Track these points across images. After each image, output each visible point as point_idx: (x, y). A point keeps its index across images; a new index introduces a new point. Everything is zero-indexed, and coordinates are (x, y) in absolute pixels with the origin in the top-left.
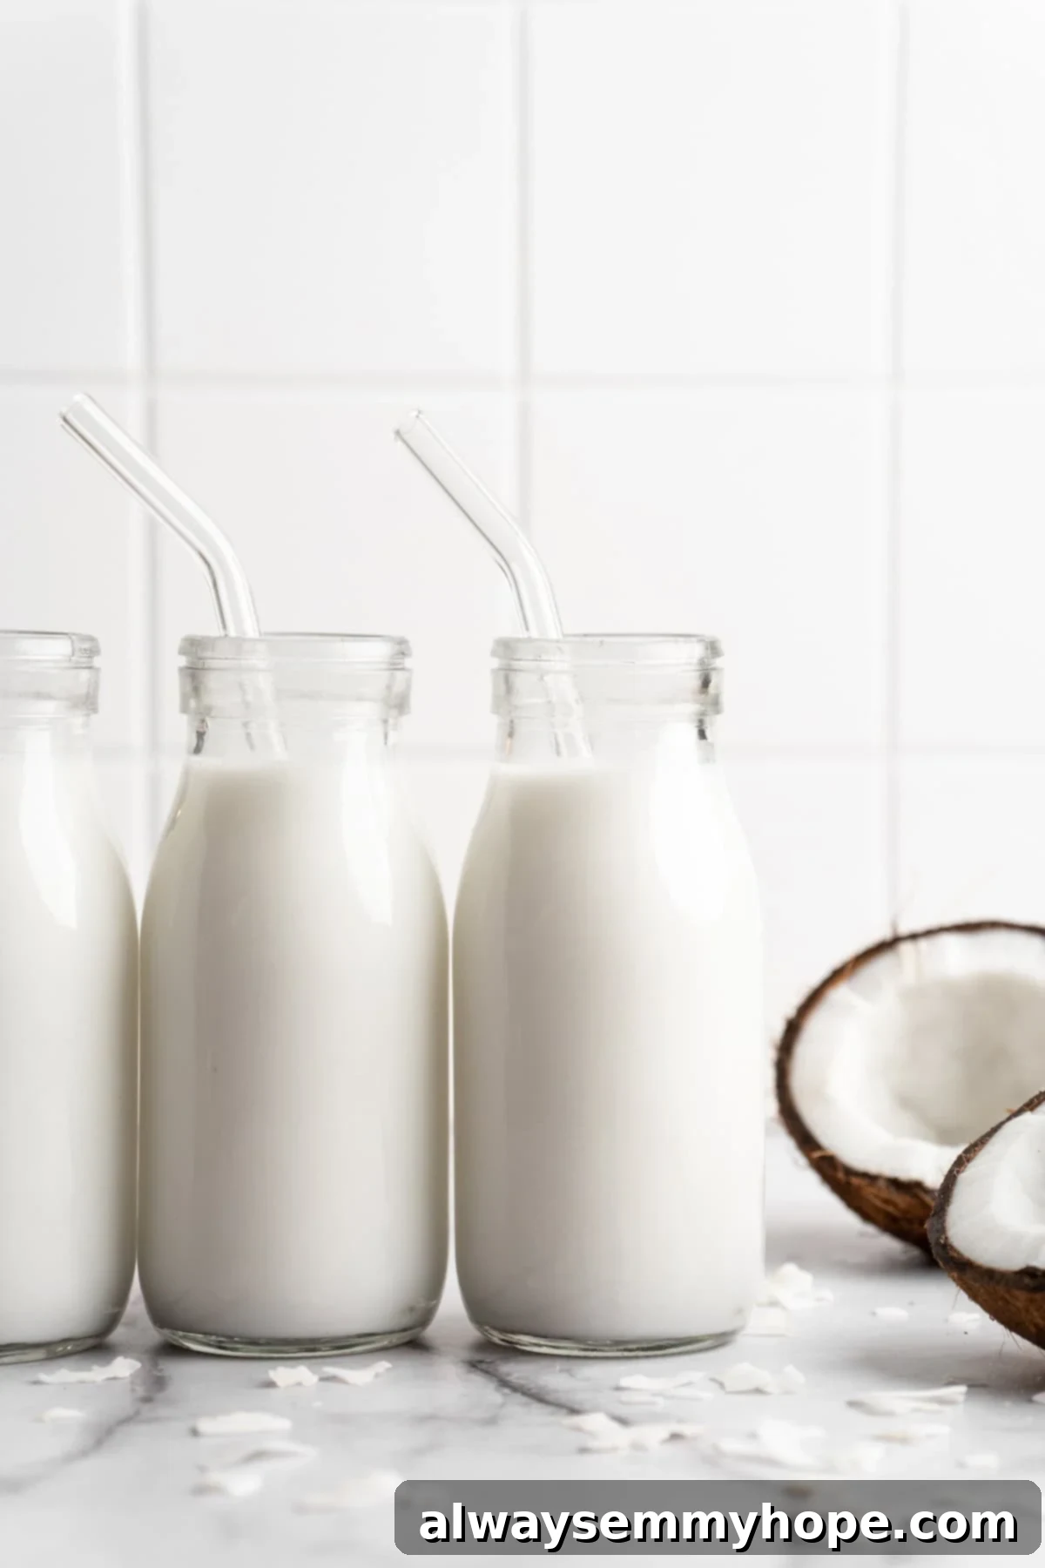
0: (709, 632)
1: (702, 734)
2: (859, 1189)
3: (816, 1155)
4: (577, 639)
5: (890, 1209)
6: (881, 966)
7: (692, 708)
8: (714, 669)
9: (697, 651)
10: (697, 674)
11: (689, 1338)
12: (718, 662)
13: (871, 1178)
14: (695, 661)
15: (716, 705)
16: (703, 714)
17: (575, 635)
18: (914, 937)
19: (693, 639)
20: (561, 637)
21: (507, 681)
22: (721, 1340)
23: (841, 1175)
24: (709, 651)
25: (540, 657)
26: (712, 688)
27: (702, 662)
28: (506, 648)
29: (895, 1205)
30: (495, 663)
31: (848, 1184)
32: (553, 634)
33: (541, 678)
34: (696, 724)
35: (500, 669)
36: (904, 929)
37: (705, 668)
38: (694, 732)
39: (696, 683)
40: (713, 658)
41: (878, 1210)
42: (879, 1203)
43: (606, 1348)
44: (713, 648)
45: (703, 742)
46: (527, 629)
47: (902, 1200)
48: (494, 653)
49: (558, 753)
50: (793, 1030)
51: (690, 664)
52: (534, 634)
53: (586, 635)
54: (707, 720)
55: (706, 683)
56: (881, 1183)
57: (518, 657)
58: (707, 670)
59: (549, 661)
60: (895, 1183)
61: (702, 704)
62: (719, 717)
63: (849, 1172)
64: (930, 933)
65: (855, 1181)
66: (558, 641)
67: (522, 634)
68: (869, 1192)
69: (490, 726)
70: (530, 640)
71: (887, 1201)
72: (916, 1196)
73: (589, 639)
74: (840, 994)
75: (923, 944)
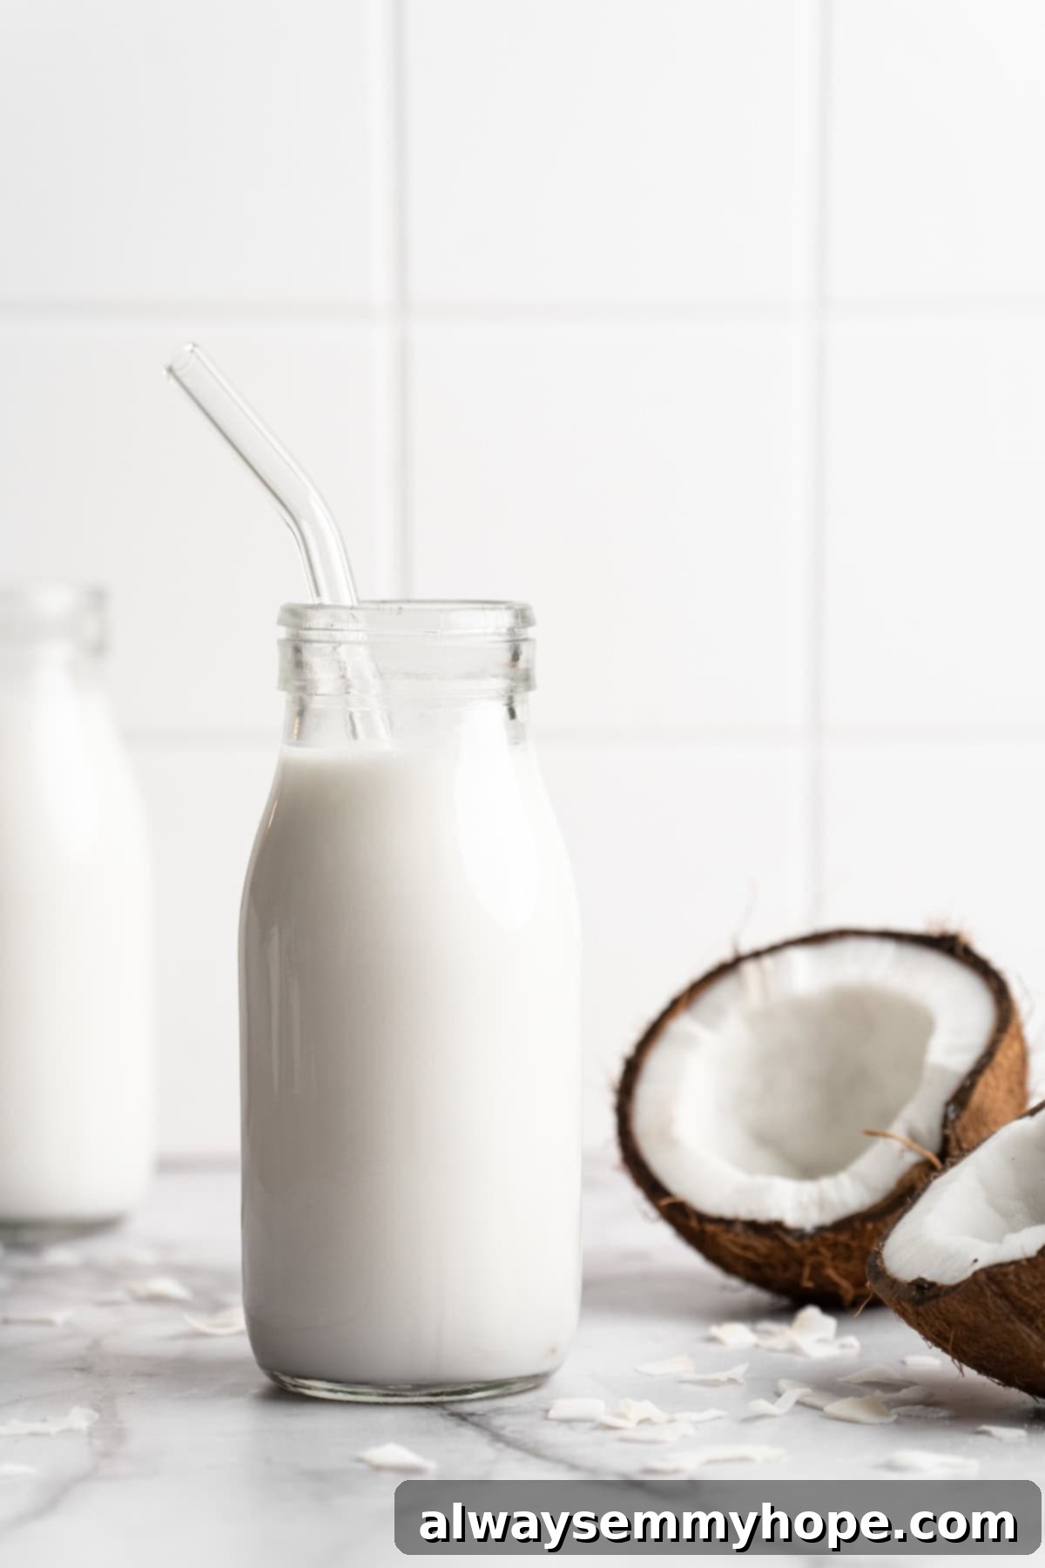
0: (519, 598)
1: (512, 714)
2: (714, 1237)
3: (665, 1202)
4: (374, 606)
5: (750, 1255)
6: (723, 991)
7: (500, 684)
8: (526, 640)
9: (505, 619)
10: (506, 646)
11: (500, 1380)
12: (530, 632)
13: (727, 1223)
14: (504, 630)
15: (526, 680)
16: (512, 690)
17: (372, 602)
18: (757, 955)
19: (502, 606)
20: (356, 604)
21: (297, 650)
22: (535, 1381)
23: (694, 1223)
24: (520, 620)
25: (332, 625)
26: (522, 664)
27: (511, 630)
28: (295, 615)
29: (754, 1250)
30: (283, 632)
31: (703, 1232)
32: (347, 599)
33: (335, 648)
34: (505, 701)
35: (288, 640)
36: (746, 947)
37: (516, 638)
38: (504, 711)
39: (507, 656)
40: (525, 627)
41: (737, 1257)
42: (737, 1251)
43: (408, 1393)
44: (523, 616)
45: (513, 721)
46: (318, 594)
47: (761, 1244)
48: (281, 622)
49: (354, 733)
50: (633, 1069)
51: (500, 634)
52: (326, 600)
53: (384, 602)
54: (518, 699)
55: (516, 657)
56: (739, 1228)
57: (308, 626)
58: (517, 640)
59: (342, 630)
60: (754, 1226)
61: (512, 679)
62: (531, 694)
63: (703, 1218)
64: (773, 949)
65: (710, 1228)
66: (352, 608)
67: (311, 600)
68: (725, 1239)
69: (279, 704)
70: (320, 607)
71: (746, 1248)
72: (776, 1238)
73: (387, 606)
74: (682, 1025)
75: (768, 962)
